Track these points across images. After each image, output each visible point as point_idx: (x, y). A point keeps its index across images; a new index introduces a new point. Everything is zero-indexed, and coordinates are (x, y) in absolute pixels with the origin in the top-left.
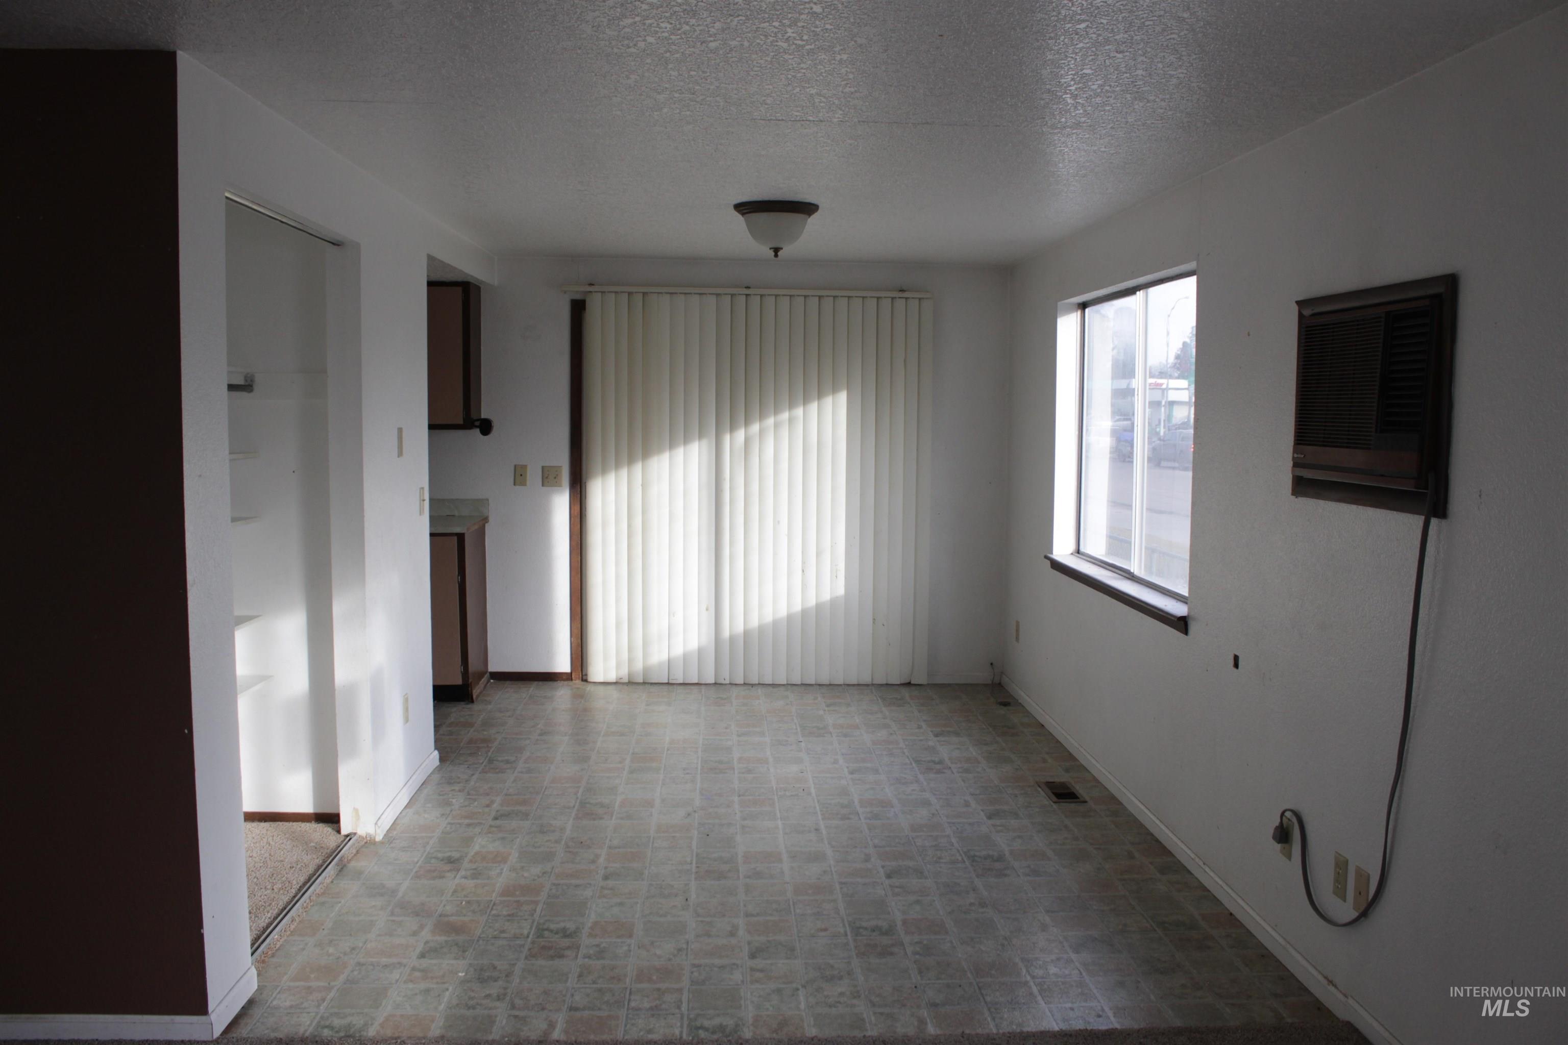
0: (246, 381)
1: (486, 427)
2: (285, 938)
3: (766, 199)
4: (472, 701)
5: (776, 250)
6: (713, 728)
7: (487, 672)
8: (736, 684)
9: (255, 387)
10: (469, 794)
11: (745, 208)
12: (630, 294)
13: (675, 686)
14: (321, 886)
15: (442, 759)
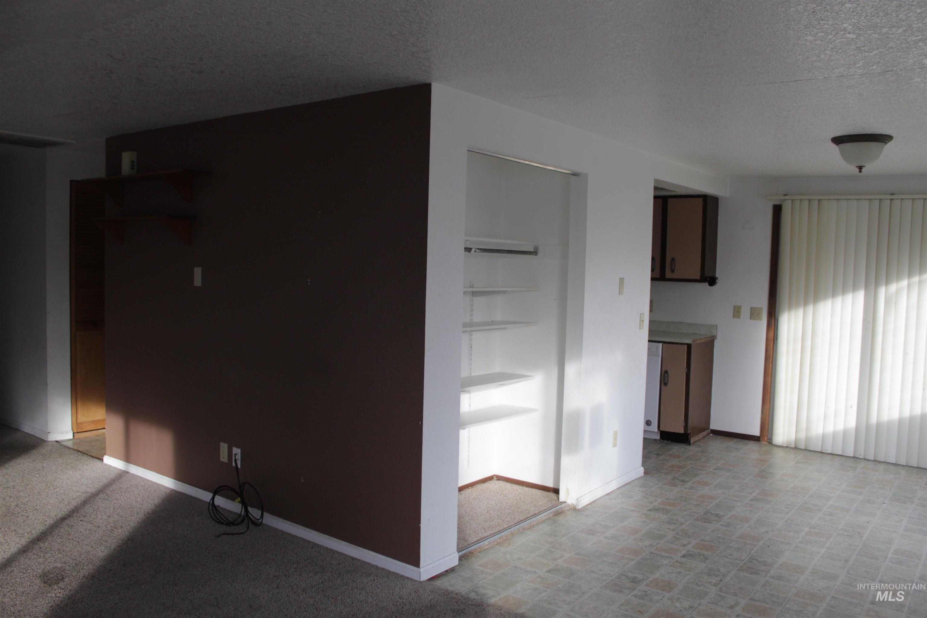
0: (534, 249)
1: (712, 281)
2: (492, 545)
3: (851, 134)
4: (690, 444)
5: (860, 168)
6: (829, 484)
7: (709, 428)
8: (868, 460)
9: (539, 253)
10: (646, 494)
11: (838, 140)
12: (810, 200)
13: (825, 455)
14: (529, 524)
15: (646, 473)
